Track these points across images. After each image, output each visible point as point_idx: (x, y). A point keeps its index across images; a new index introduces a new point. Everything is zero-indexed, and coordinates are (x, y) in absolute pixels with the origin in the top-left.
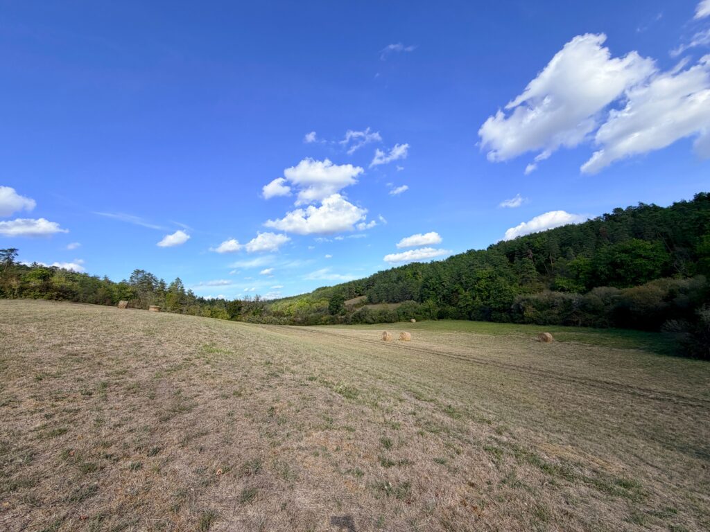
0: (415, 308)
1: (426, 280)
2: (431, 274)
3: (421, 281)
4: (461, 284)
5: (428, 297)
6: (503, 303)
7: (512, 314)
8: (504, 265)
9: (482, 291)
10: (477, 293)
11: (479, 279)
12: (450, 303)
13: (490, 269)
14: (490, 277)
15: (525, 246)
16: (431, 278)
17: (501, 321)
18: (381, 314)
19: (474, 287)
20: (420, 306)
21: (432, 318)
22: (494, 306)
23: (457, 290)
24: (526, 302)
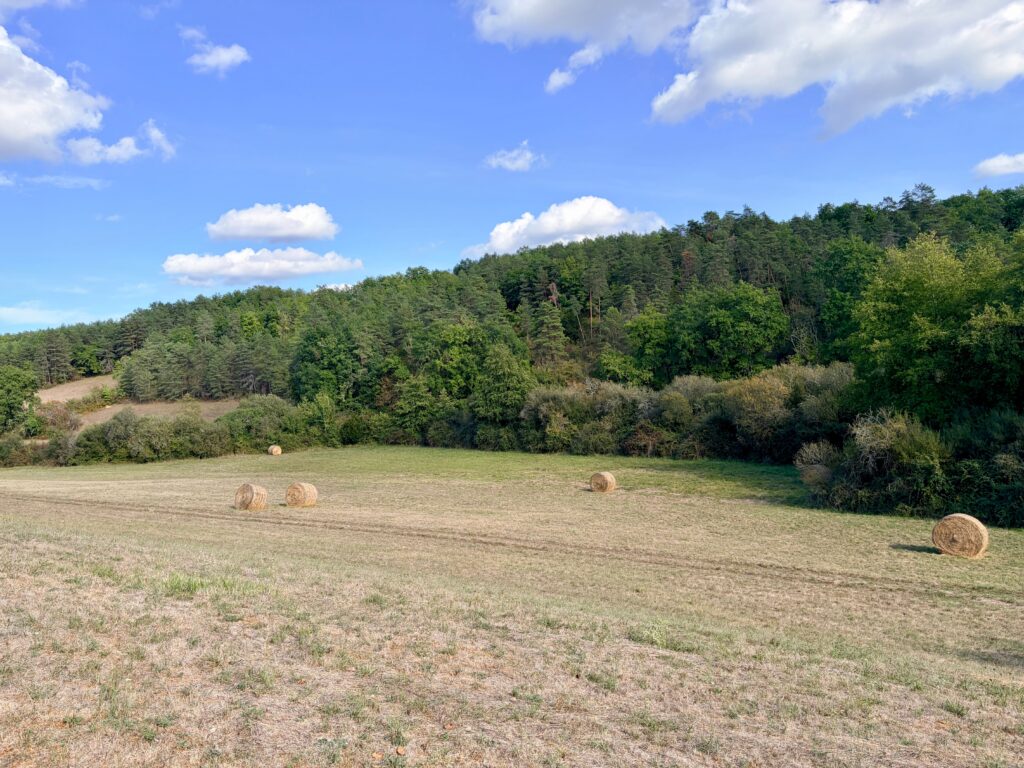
0: (280, 415)
1: (310, 338)
5: (316, 387)
6: (503, 405)
7: (520, 431)
8: (499, 315)
9: (449, 375)
10: (440, 380)
11: (446, 346)
12: (371, 402)
13: (469, 323)
14: (470, 343)
15: (542, 274)
16: (324, 335)
18: (177, 433)
19: (434, 366)
20: (296, 412)
21: (326, 442)
22: (482, 411)
23: (390, 372)
24: (551, 403)
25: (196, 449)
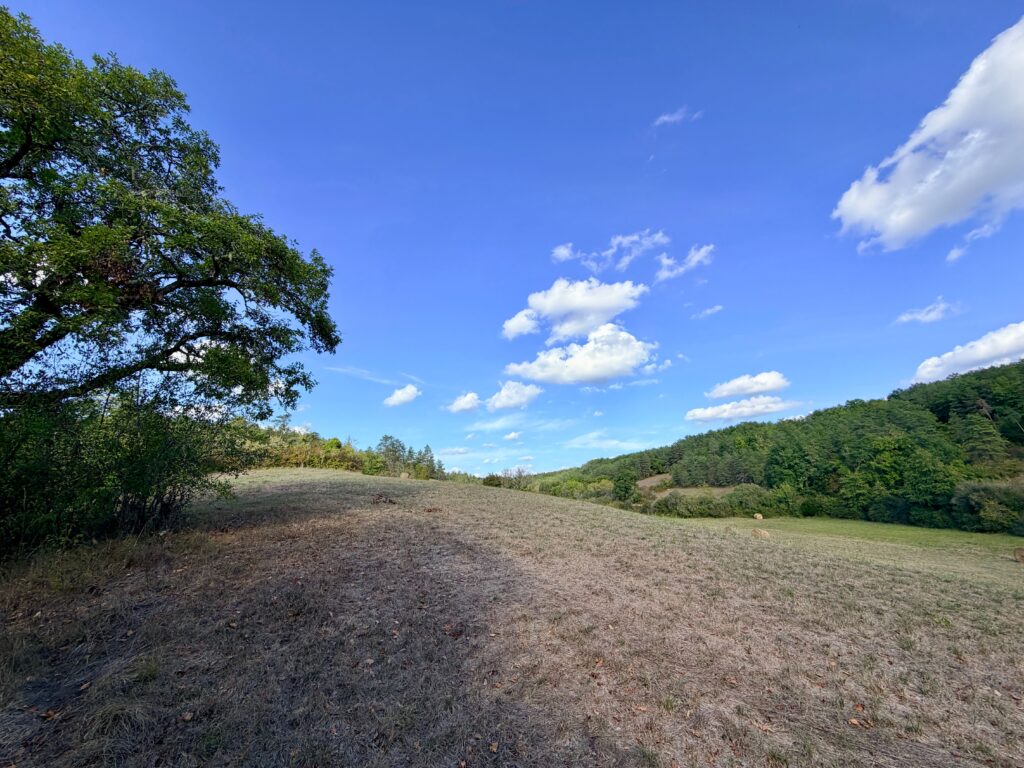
0: (759, 496)
1: (774, 451)
2: (782, 443)
3: (765, 452)
4: (843, 458)
5: (782, 480)
6: (932, 493)
7: (954, 514)
8: (930, 427)
9: (885, 472)
10: (877, 476)
11: (877, 452)
12: (823, 489)
13: (898, 434)
14: (900, 449)
15: (971, 393)
16: (783, 449)
17: (932, 524)
18: (701, 503)
19: (870, 465)
20: (768, 493)
21: (792, 513)
22: (913, 498)
23: (835, 470)
24: (982, 493)
25: (712, 513)
